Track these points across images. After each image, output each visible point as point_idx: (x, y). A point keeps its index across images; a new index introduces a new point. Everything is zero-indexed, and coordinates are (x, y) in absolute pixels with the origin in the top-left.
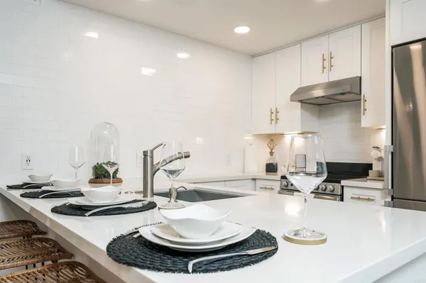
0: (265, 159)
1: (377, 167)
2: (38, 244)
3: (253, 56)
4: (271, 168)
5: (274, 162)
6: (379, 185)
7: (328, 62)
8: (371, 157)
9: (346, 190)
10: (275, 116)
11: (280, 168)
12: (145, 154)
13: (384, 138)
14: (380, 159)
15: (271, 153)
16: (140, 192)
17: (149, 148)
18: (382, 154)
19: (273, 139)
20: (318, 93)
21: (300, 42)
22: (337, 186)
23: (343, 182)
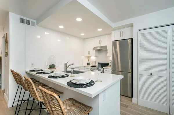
0: (87, 62)
1: (110, 64)
2: (39, 84)
3: (84, 39)
4: (88, 64)
5: (89, 63)
6: (110, 68)
7: (100, 42)
8: (109, 62)
9: (104, 69)
10: (89, 53)
11: (90, 64)
12: (65, 64)
13: (111, 58)
14: (110, 63)
15: (88, 61)
16: (63, 72)
17: (66, 63)
18: (111, 62)
19: (89, 58)
20: (98, 48)
21: (95, 37)
22: (103, 68)
23: (104, 67)
